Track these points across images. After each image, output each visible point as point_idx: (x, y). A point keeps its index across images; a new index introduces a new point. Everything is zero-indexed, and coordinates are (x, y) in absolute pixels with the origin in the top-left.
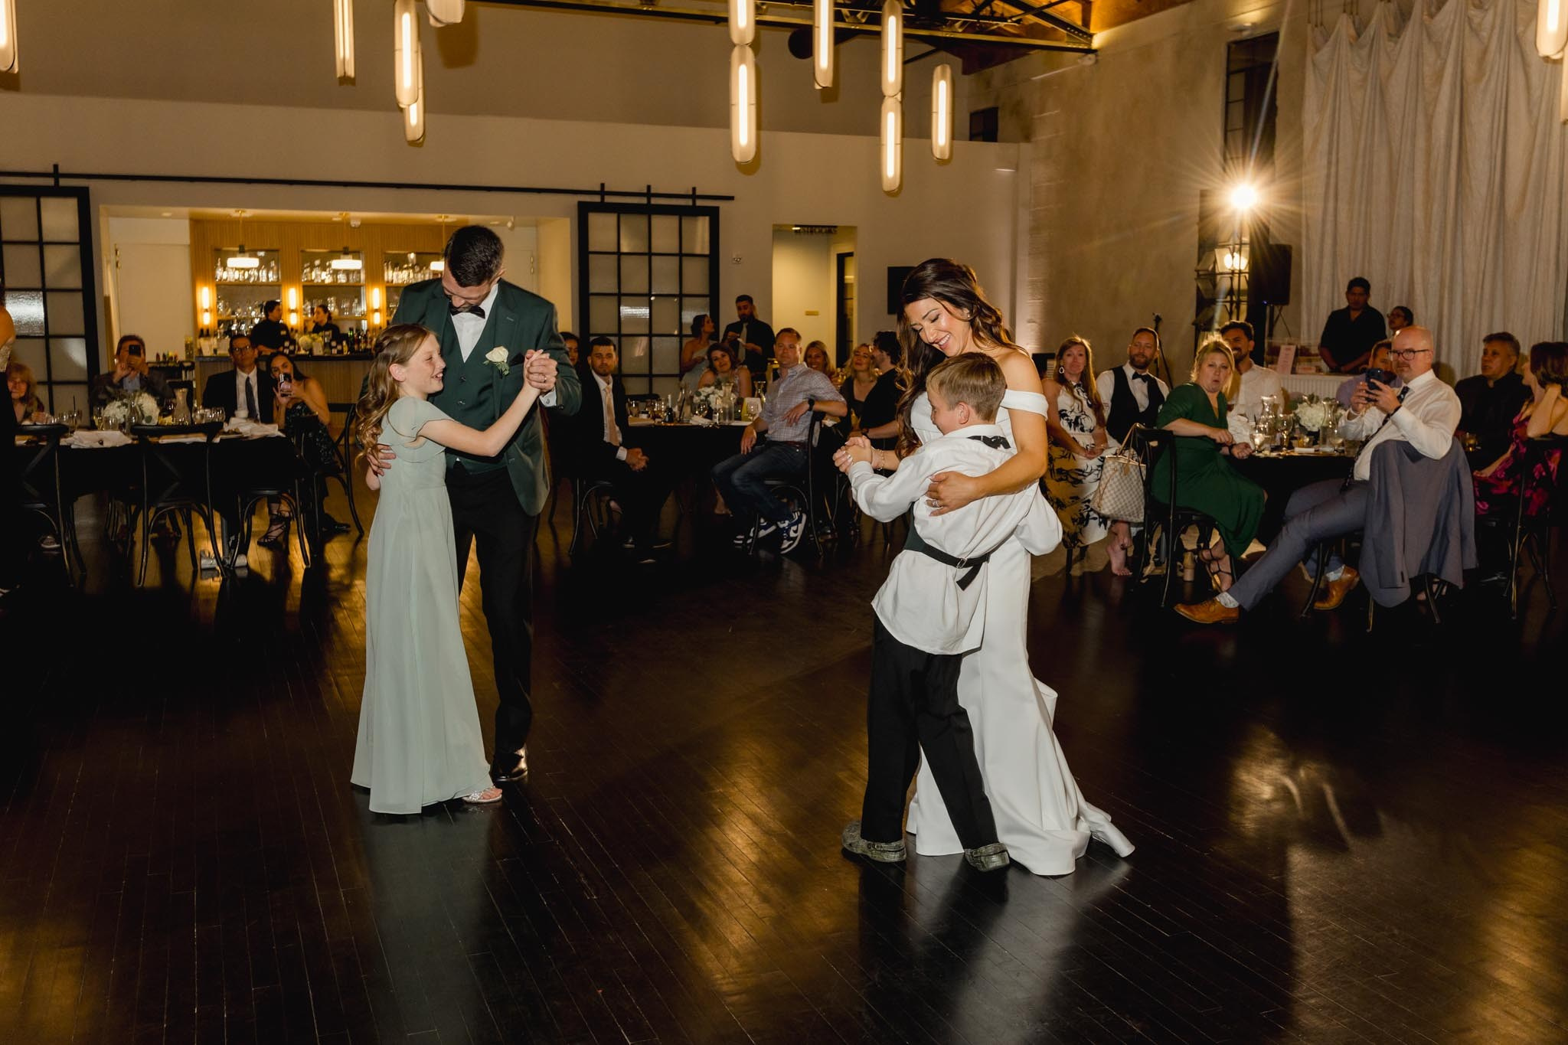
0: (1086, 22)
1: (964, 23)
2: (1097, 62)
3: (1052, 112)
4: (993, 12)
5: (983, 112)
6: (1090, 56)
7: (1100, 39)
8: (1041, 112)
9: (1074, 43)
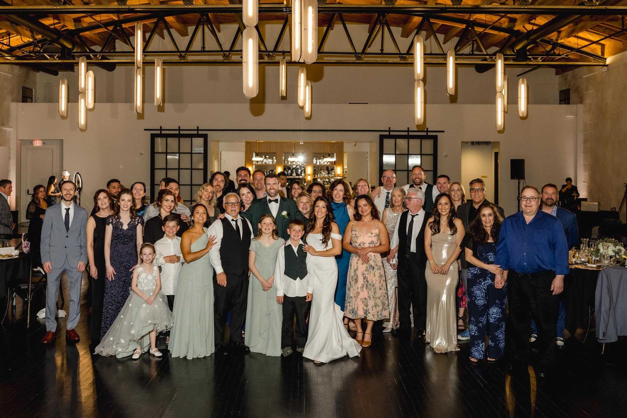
0: (603, 53)
1: (542, 58)
2: (608, 69)
3: (591, 92)
4: (554, 53)
5: (565, 90)
6: (605, 67)
7: (609, 60)
8: (587, 90)
9: (597, 62)
